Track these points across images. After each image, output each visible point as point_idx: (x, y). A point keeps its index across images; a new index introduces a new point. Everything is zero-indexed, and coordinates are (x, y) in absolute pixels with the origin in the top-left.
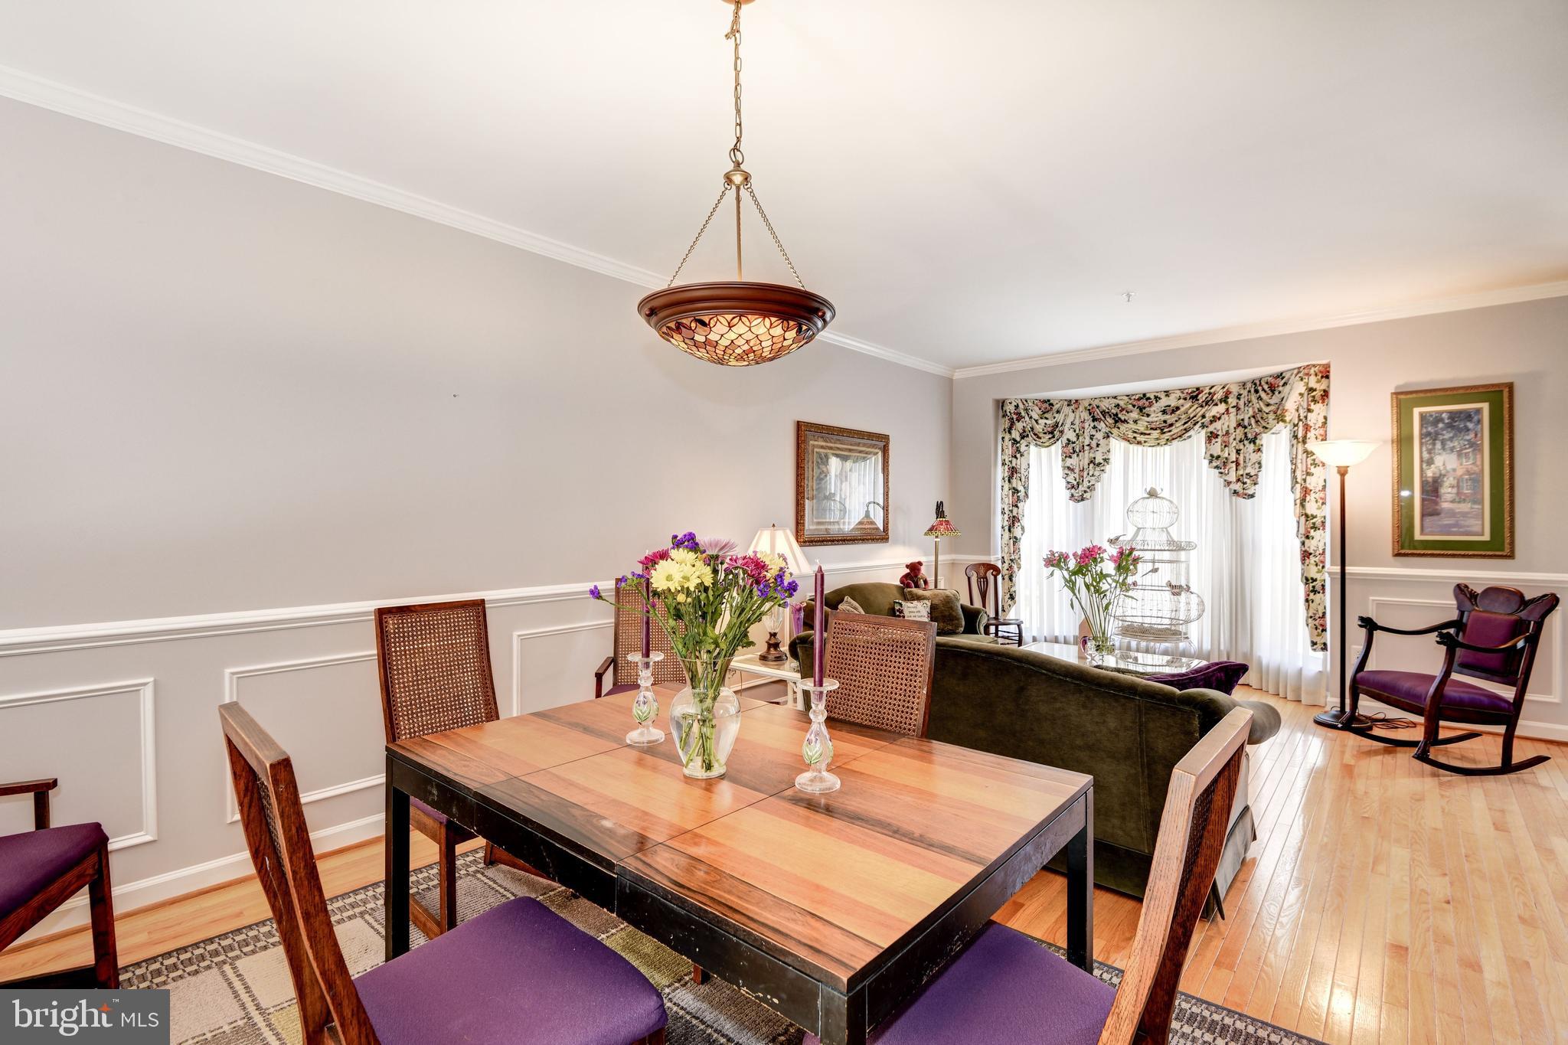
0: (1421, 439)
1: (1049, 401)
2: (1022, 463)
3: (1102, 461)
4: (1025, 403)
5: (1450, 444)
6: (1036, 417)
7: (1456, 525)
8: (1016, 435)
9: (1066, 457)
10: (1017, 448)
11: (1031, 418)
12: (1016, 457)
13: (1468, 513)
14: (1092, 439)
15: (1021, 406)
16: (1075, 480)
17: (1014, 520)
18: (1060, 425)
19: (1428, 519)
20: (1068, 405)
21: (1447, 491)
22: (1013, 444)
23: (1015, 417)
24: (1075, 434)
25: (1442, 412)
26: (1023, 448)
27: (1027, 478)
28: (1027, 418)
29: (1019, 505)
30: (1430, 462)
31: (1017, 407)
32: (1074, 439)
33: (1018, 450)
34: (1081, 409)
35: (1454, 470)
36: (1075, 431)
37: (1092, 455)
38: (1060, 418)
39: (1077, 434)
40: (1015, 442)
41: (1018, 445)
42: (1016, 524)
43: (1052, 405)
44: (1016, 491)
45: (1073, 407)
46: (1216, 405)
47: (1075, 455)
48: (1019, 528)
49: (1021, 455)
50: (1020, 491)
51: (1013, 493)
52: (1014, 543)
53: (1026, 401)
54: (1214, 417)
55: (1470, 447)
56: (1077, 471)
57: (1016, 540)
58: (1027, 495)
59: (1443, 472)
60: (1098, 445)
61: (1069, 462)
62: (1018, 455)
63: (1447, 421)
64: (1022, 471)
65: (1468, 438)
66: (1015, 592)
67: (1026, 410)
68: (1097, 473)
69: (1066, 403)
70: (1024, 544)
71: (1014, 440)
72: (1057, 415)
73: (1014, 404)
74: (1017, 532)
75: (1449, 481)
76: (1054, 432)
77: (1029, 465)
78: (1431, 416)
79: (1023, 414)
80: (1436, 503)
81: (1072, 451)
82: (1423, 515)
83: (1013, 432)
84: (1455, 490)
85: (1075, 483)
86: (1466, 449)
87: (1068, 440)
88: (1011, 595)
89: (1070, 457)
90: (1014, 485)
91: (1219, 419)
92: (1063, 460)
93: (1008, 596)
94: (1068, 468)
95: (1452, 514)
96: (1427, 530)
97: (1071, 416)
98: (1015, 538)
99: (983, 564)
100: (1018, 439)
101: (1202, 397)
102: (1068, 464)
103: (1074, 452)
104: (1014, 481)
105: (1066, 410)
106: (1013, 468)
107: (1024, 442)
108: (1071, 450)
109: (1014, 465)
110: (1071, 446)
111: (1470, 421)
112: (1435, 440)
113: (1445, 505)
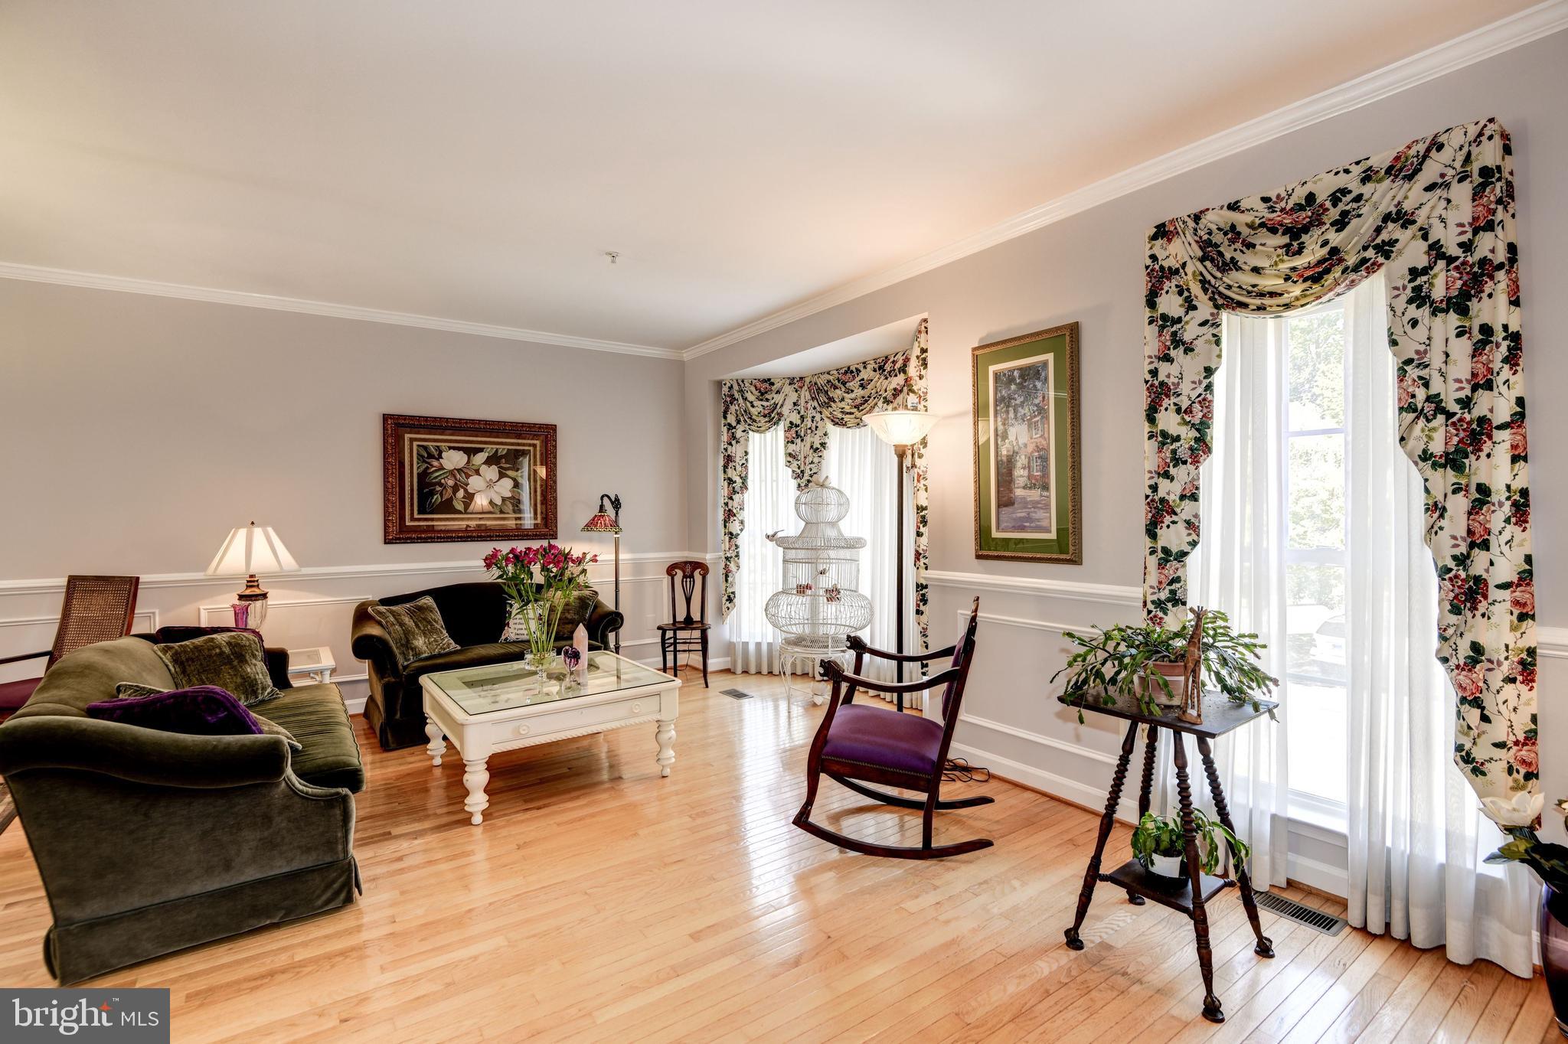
0: (996, 405)
1: (769, 380)
2: (736, 451)
3: (819, 446)
4: (741, 383)
5: (1021, 411)
6: (751, 398)
7: (1029, 519)
8: (731, 419)
9: (788, 442)
10: (733, 433)
11: (746, 399)
12: (730, 444)
13: (1038, 502)
14: (813, 421)
15: (736, 387)
16: (799, 468)
17: (730, 514)
18: (778, 407)
19: (1004, 510)
20: (790, 384)
21: (1020, 474)
22: (729, 430)
23: (728, 399)
24: (799, 416)
25: (1012, 370)
26: (739, 434)
27: (744, 466)
28: (741, 401)
29: (734, 497)
30: (1005, 436)
31: (731, 387)
32: (799, 422)
33: (734, 437)
34: (806, 387)
35: (1026, 445)
36: (799, 413)
37: (812, 439)
38: (779, 399)
39: (802, 416)
40: (730, 427)
41: (734, 430)
42: (732, 519)
43: (773, 384)
44: (730, 481)
45: (796, 386)
46: (896, 376)
47: (800, 439)
48: (737, 522)
49: (737, 442)
50: (735, 482)
51: (729, 484)
52: (731, 538)
53: (743, 381)
54: (895, 389)
55: (1039, 413)
56: (801, 457)
57: (732, 536)
58: (744, 486)
59: (1016, 449)
60: (817, 427)
61: (792, 448)
62: (734, 442)
63: (1018, 381)
64: (737, 459)
65: (1036, 401)
66: (733, 593)
67: (741, 391)
68: (816, 460)
69: (788, 381)
70: (743, 540)
71: (729, 425)
72: (775, 396)
73: (728, 385)
74: (735, 527)
75: (1021, 461)
76: (772, 416)
77: (746, 453)
78: (1004, 375)
79: (736, 395)
80: (1011, 491)
81: (794, 435)
82: (999, 506)
83: (729, 416)
84: (1025, 473)
85: (799, 471)
86: (1035, 416)
87: (791, 423)
88: (729, 596)
89: (793, 442)
90: (730, 476)
91: (901, 391)
92: (786, 446)
93: (726, 597)
94: (790, 454)
95: (1025, 503)
96: (1003, 525)
97: (794, 397)
98: (731, 534)
99: (690, 563)
100: (734, 424)
101: (888, 367)
102: (790, 451)
103: (798, 436)
104: (729, 471)
105: (788, 389)
106: (729, 456)
107: (740, 428)
108: (795, 433)
109: (729, 453)
110: (794, 430)
111: (1038, 379)
112: (1008, 407)
113: (1019, 492)
